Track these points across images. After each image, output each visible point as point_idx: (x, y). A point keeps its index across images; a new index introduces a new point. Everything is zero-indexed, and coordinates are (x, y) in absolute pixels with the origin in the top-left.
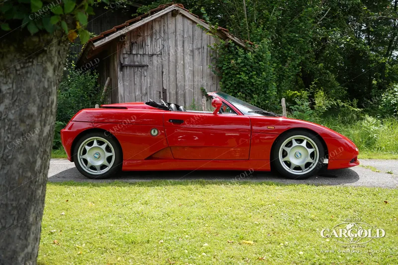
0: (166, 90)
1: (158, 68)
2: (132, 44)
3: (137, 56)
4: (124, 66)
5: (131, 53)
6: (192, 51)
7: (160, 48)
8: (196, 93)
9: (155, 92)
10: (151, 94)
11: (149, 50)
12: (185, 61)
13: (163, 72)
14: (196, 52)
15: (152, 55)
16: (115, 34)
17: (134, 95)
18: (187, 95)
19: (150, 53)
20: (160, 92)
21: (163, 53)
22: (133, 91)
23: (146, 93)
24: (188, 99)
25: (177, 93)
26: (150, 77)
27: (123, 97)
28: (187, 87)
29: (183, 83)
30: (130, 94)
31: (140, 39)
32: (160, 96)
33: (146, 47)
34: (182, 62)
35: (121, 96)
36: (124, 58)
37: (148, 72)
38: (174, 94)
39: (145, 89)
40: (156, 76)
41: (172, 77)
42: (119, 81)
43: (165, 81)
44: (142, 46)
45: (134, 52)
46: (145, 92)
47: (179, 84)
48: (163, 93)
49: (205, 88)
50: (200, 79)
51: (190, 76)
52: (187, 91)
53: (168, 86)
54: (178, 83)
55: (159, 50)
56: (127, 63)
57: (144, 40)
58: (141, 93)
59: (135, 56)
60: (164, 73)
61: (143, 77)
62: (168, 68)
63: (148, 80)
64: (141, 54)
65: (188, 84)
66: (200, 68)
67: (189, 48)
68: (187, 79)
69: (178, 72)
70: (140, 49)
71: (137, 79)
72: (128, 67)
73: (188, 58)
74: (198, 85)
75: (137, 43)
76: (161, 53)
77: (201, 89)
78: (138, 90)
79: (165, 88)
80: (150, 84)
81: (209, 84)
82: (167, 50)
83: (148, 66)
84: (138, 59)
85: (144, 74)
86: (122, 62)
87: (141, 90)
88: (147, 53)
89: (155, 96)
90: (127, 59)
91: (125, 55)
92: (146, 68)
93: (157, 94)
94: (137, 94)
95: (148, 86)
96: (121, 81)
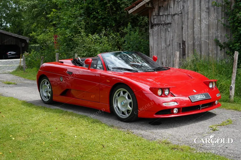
0: (185, 41)
1: (179, 24)
2: (160, 7)
3: (163, 17)
4: (154, 25)
5: (159, 15)
6: (208, 8)
7: (181, 8)
8: (211, 43)
9: (176, 44)
10: (172, 45)
11: (172, 11)
12: (202, 18)
13: (182, 28)
14: (212, 9)
15: (174, 15)
16: (142, 3)
17: (160, 46)
18: (203, 45)
19: (173, 14)
20: (180, 44)
21: (183, 12)
22: (160, 43)
23: (170, 45)
24: (203, 49)
25: (194, 44)
26: (172, 32)
27: (153, 48)
28: (203, 39)
29: (199, 35)
30: (157, 45)
31: (166, 3)
32: (180, 46)
33: (170, 8)
34: (199, 18)
35: (151, 47)
36: (154, 19)
37: (171, 29)
38: (191, 44)
39: (168, 41)
40: (176, 31)
41: (190, 31)
42: (150, 37)
43: (184, 35)
44: (166, 9)
45: (161, 14)
46: (168, 44)
47: (196, 37)
48: (183, 44)
49: (219, 39)
50: (214, 32)
51: (206, 30)
52: (203, 42)
53: (187, 38)
54: (195, 35)
55: (180, 10)
56: (156, 23)
57: (168, 4)
58: (166, 44)
59: (162, 17)
60: (184, 29)
61: (167, 32)
62: (187, 24)
63: (171, 34)
64: (166, 15)
65: (204, 36)
66: (215, 22)
67: (205, 6)
68: (203, 32)
69: (195, 26)
70: (165, 11)
71: (163, 34)
72: (157, 25)
73: (204, 15)
74: (212, 37)
75: (163, 7)
76: (182, 12)
77: (216, 41)
78: (163, 42)
79: (184, 40)
80: (173, 38)
81: (223, 35)
82: (186, 10)
83: (171, 23)
84: (164, 19)
85: (168, 30)
86: (152, 22)
87: (166, 42)
88: (171, 14)
89: (176, 46)
90: (156, 20)
91: (155, 16)
92: (169, 25)
93: (177, 45)
94: (163, 45)
95: (171, 39)
96: (152, 36)
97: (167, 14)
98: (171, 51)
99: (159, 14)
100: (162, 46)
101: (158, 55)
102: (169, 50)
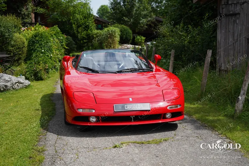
1: (248, 15)
3: (232, 6)
5: (227, 4)
10: (240, 41)
15: (243, 3)
17: (228, 41)
20: (248, 39)
22: (227, 37)
26: (241, 24)
27: (220, 43)
30: (225, 40)
35: (219, 42)
36: (223, 9)
37: (239, 20)
39: (236, 35)
40: (245, 23)
42: (218, 29)
45: (230, 3)
46: (236, 39)
56: (224, 13)
58: (233, 39)
59: (230, 6)
61: (235, 24)
63: (240, 27)
64: (235, 4)
71: (231, 27)
78: (231, 37)
80: (241, 31)
83: (239, 14)
84: (233, 9)
85: (236, 21)
86: (221, 13)
87: (233, 37)
88: (240, 2)
89: (244, 42)
90: (224, 9)
91: (223, 6)
92: (238, 16)
93: (245, 40)
94: (230, 40)
95: (239, 32)
96: (220, 29)
97: (236, 2)
98: (239, 48)
99: (228, 2)
100: (230, 42)
101: (225, 52)
102: (237, 47)
